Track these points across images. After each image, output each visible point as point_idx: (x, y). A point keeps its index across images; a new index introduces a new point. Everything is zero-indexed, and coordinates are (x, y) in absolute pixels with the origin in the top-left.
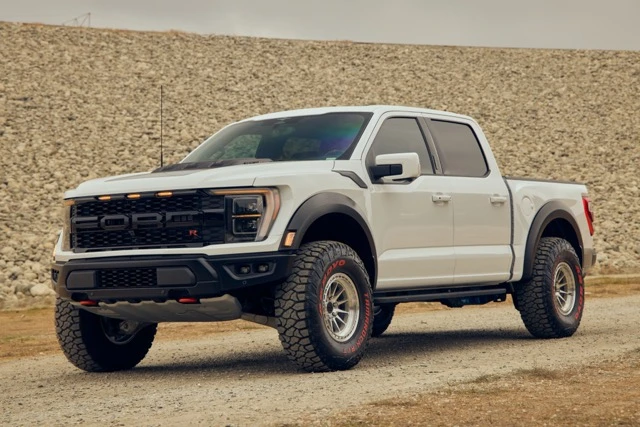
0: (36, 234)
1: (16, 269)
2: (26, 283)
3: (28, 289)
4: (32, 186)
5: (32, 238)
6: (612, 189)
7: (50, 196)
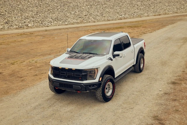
0: (27, 13)
1: (25, 21)
2: (27, 24)
3: (27, 25)
4: (26, 4)
5: (27, 14)
6: (124, 2)
7: (29, 6)
